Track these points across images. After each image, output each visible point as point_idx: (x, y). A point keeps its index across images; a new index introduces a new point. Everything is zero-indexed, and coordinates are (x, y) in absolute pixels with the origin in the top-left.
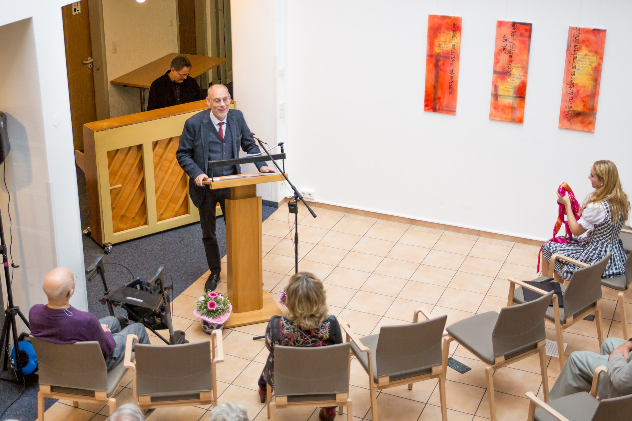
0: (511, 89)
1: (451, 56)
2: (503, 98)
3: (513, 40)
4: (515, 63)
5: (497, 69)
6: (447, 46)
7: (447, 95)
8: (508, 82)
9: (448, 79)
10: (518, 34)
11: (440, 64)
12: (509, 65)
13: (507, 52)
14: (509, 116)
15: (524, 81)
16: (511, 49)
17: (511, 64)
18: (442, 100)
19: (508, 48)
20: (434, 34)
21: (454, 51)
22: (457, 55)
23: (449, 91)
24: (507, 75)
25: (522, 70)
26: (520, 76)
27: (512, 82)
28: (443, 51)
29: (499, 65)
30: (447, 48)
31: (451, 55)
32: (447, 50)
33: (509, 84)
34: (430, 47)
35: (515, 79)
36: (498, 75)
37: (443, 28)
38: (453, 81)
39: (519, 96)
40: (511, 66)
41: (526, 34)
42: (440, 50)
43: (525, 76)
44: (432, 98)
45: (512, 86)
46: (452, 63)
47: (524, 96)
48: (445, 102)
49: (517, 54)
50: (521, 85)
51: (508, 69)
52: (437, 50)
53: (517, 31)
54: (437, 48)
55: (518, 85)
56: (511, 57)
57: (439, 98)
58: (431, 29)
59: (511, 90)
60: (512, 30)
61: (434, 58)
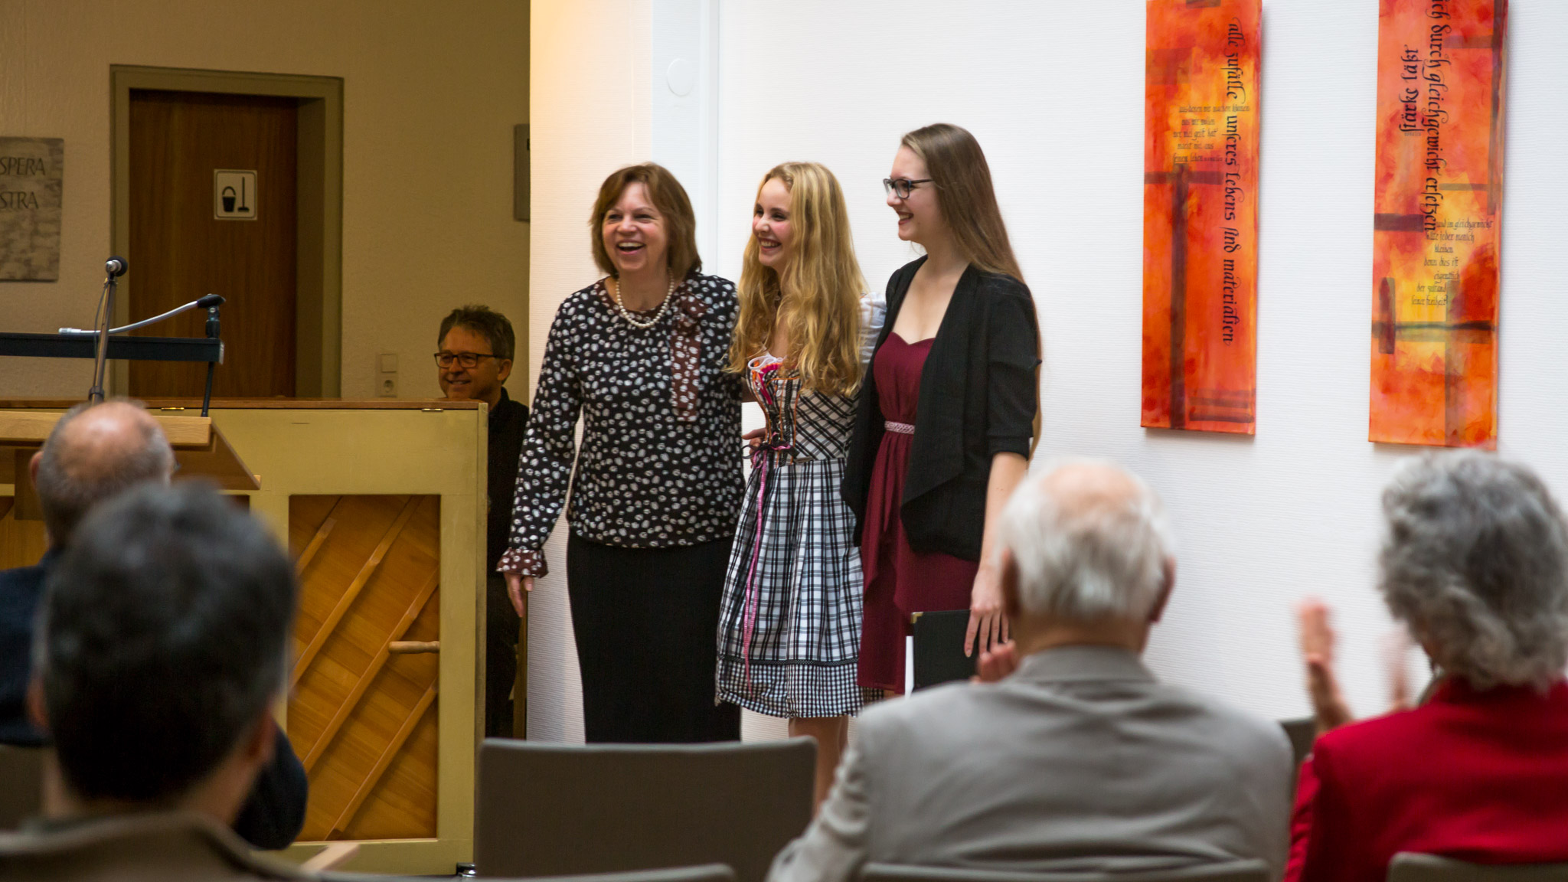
0: (1440, 290)
1: (1225, 169)
2: (1413, 338)
3: (1437, 64)
4: (1448, 171)
5: (1388, 209)
6: (1212, 127)
7: (1216, 347)
8: (1428, 262)
9: (1218, 274)
10: (1456, 34)
11: (1190, 210)
12: (1431, 183)
13: (1418, 124)
14: (1439, 422)
15: (1487, 250)
16: (1434, 107)
17: (1435, 176)
18: (1200, 371)
19: (1421, 105)
20: (1165, 81)
21: (1234, 146)
22: (1247, 161)
23: (1225, 328)
24: (1422, 231)
25: (1477, 198)
26: (1471, 226)
27: (1442, 261)
28: (1197, 151)
29: (1394, 187)
30: (1211, 134)
31: (1226, 166)
32: (1210, 147)
33: (1434, 269)
34: (1155, 141)
35: (1453, 244)
36: (1391, 232)
37: (1196, 51)
38: (1235, 281)
39: (1470, 319)
40: (1435, 187)
41: (1484, 30)
42: (1187, 146)
43: (1488, 225)
44: (1167, 364)
45: (1441, 277)
46: (1230, 200)
47: (1488, 318)
48: (1209, 379)
49: (1455, 128)
50: (1476, 268)
51: (1425, 202)
52: (1178, 150)
53: (1451, 23)
54: (1178, 139)
55: (1467, 271)
56: (1434, 143)
57: (1192, 364)
58: (1154, 61)
59: (1441, 296)
60: (1435, 22)
61: (1169, 185)
